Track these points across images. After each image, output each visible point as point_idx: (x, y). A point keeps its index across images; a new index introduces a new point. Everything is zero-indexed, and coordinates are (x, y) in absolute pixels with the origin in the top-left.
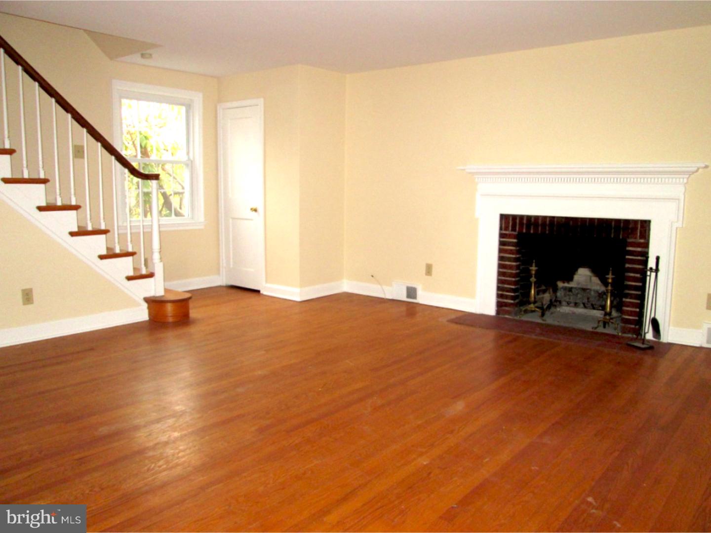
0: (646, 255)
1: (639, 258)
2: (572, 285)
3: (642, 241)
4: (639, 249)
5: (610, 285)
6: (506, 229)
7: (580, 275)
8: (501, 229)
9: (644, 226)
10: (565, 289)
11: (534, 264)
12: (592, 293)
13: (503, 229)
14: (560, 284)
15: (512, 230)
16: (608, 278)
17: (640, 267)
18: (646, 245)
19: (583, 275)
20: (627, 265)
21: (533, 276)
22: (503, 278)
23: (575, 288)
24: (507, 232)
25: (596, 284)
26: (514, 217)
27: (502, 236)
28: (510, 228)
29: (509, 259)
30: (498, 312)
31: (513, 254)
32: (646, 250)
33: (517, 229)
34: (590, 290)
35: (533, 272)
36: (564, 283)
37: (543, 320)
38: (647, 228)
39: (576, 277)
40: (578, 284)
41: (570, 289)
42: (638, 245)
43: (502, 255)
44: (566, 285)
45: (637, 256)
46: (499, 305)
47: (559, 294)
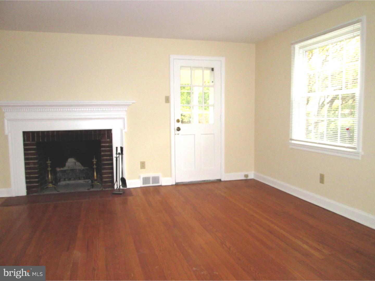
0: (111, 147)
1: (108, 149)
2: (65, 168)
3: (108, 140)
4: (107, 144)
5: (95, 165)
6: (28, 140)
7: (69, 162)
8: (24, 140)
9: (108, 133)
10: (62, 171)
11: (49, 160)
12: (78, 171)
13: (26, 140)
14: (58, 169)
15: (32, 141)
16: (94, 161)
17: (109, 153)
18: (111, 142)
19: (71, 162)
20: (102, 153)
21: (49, 167)
22: (29, 171)
23: (67, 170)
24: (29, 142)
25: (79, 166)
26: (33, 133)
27: (25, 145)
28: (31, 140)
29: (32, 159)
30: (28, 193)
31: (34, 155)
32: (111, 144)
33: (36, 140)
34: (76, 170)
35: (49, 164)
36: (60, 168)
37: (58, 191)
38: (110, 133)
39: (67, 164)
40: (69, 167)
41: (65, 171)
42: (107, 142)
43: (27, 157)
44: (62, 169)
45: (107, 148)
46: (28, 188)
47: (58, 175)
